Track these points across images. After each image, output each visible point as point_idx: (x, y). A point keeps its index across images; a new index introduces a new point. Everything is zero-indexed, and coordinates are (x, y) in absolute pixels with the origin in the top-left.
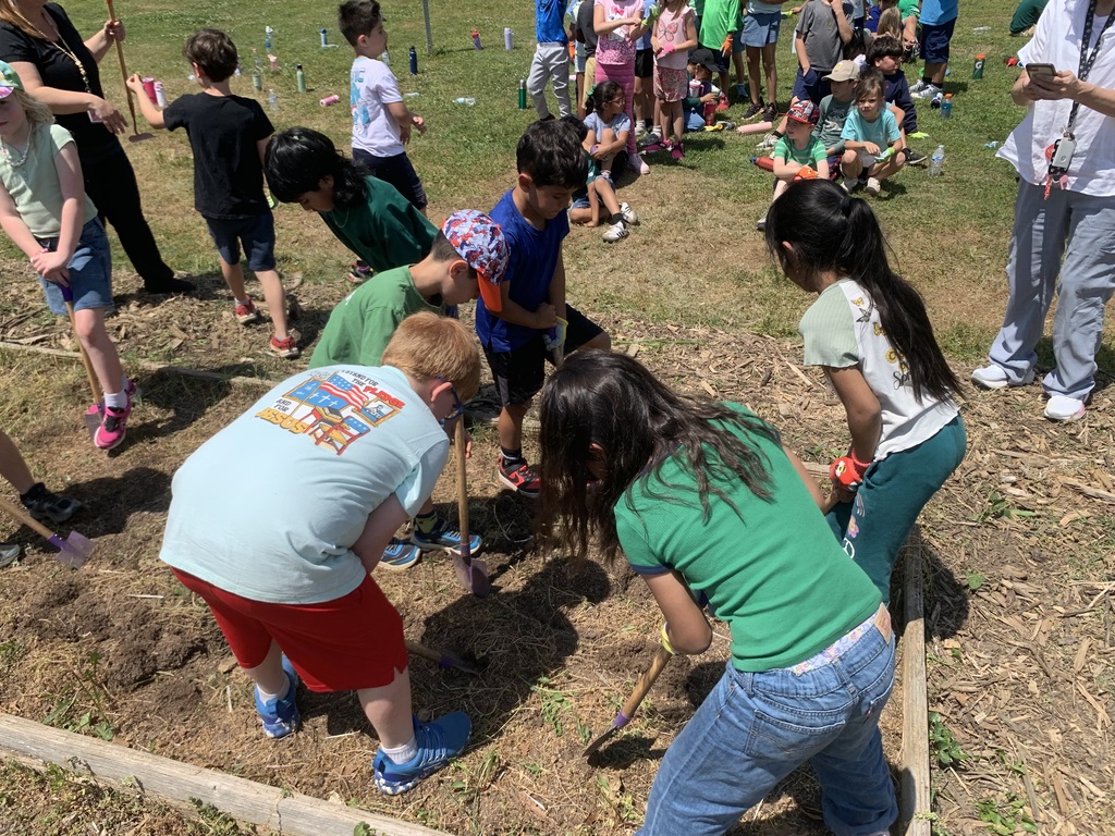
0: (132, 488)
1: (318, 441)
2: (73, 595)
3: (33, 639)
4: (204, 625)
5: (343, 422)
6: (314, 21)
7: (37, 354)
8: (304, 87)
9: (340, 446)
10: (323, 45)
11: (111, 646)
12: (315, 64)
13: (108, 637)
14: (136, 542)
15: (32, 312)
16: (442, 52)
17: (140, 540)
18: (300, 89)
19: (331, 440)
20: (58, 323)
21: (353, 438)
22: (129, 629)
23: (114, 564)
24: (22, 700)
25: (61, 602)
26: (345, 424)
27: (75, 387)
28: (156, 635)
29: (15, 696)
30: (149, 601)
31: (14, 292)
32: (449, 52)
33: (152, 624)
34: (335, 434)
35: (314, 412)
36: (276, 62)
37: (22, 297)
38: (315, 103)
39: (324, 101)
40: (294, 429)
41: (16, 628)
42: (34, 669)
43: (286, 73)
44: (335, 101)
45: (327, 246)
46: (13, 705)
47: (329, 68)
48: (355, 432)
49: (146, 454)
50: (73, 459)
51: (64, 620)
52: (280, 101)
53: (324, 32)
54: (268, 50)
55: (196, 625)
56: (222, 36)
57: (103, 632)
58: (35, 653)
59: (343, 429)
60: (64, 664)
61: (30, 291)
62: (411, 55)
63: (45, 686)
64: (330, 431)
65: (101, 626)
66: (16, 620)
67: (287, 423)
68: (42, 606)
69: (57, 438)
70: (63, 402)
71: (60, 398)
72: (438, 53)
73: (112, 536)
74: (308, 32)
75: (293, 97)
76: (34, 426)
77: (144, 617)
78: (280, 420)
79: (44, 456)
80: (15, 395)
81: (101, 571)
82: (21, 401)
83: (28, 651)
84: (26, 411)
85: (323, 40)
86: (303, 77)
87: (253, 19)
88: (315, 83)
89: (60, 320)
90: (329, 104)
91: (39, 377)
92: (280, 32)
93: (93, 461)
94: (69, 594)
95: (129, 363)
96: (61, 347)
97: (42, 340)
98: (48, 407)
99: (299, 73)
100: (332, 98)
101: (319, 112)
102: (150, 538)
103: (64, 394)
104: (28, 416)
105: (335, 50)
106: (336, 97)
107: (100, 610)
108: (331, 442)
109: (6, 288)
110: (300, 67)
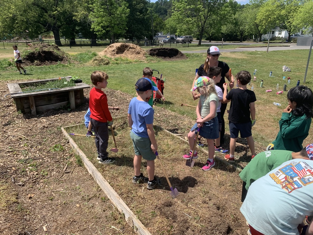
0: (191, 182)
1: (283, 187)
2: (170, 205)
3: (158, 213)
4: (200, 232)
5: (293, 182)
6: (269, 69)
7: (179, 139)
8: (262, 86)
9: (290, 190)
10: (270, 76)
11: (175, 225)
12: (267, 80)
13: (175, 222)
14: (189, 198)
15: (180, 128)
16: (308, 83)
17: (190, 198)
18: (260, 86)
19: (287, 188)
20: (185, 132)
21: (295, 189)
22: (181, 223)
23: (182, 201)
24: (152, 229)
25: (167, 206)
26: (293, 183)
27: (185, 150)
28: (187, 228)
29: (151, 226)
30: (188, 217)
31: (178, 122)
32: (311, 83)
33: (187, 224)
34: (289, 186)
35: (286, 178)
36: (256, 78)
37: (179, 124)
38: (264, 91)
39: (267, 91)
40: (277, 182)
41: (156, 208)
42: (157, 221)
43: (257, 81)
44: (270, 91)
45: (259, 131)
46: (150, 229)
47: (270, 82)
48: (296, 186)
49: (197, 174)
50: (180, 168)
51: (167, 211)
52: (254, 88)
53: (271, 72)
54: (254, 75)
55: (198, 231)
56: (248, 73)
57: (175, 220)
58: (158, 217)
59: (292, 185)
60: (164, 224)
61: (182, 123)
62: (298, 82)
63: (158, 228)
64: (288, 184)
65: (175, 218)
66: (157, 206)
67: (276, 180)
68: (163, 205)
69: (178, 161)
70: (182, 153)
71: (181, 151)
72: (307, 83)
73: (183, 193)
74: (266, 72)
75: (258, 88)
76: (174, 156)
77: (186, 221)
78: (275, 178)
79: (173, 165)
80: (172, 147)
81: (178, 202)
82: (172, 149)
83: (157, 216)
84: (173, 152)
85: (270, 74)
86: (262, 83)
87: (252, 67)
88: (265, 85)
89: (186, 132)
90: (268, 92)
91: (178, 144)
92: (258, 71)
93: (184, 170)
94: (169, 205)
95: (200, 148)
96: (184, 138)
97: (181, 135)
98: (178, 153)
99: (262, 82)
100: (270, 90)
101: (265, 93)
102: (192, 199)
103: (182, 151)
104: (173, 153)
105: (273, 77)
106: (271, 90)
107: (175, 213)
108: (287, 189)
109: (177, 121)
110: (262, 81)
